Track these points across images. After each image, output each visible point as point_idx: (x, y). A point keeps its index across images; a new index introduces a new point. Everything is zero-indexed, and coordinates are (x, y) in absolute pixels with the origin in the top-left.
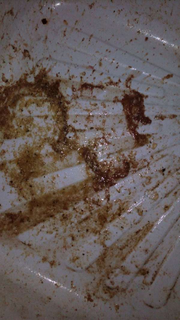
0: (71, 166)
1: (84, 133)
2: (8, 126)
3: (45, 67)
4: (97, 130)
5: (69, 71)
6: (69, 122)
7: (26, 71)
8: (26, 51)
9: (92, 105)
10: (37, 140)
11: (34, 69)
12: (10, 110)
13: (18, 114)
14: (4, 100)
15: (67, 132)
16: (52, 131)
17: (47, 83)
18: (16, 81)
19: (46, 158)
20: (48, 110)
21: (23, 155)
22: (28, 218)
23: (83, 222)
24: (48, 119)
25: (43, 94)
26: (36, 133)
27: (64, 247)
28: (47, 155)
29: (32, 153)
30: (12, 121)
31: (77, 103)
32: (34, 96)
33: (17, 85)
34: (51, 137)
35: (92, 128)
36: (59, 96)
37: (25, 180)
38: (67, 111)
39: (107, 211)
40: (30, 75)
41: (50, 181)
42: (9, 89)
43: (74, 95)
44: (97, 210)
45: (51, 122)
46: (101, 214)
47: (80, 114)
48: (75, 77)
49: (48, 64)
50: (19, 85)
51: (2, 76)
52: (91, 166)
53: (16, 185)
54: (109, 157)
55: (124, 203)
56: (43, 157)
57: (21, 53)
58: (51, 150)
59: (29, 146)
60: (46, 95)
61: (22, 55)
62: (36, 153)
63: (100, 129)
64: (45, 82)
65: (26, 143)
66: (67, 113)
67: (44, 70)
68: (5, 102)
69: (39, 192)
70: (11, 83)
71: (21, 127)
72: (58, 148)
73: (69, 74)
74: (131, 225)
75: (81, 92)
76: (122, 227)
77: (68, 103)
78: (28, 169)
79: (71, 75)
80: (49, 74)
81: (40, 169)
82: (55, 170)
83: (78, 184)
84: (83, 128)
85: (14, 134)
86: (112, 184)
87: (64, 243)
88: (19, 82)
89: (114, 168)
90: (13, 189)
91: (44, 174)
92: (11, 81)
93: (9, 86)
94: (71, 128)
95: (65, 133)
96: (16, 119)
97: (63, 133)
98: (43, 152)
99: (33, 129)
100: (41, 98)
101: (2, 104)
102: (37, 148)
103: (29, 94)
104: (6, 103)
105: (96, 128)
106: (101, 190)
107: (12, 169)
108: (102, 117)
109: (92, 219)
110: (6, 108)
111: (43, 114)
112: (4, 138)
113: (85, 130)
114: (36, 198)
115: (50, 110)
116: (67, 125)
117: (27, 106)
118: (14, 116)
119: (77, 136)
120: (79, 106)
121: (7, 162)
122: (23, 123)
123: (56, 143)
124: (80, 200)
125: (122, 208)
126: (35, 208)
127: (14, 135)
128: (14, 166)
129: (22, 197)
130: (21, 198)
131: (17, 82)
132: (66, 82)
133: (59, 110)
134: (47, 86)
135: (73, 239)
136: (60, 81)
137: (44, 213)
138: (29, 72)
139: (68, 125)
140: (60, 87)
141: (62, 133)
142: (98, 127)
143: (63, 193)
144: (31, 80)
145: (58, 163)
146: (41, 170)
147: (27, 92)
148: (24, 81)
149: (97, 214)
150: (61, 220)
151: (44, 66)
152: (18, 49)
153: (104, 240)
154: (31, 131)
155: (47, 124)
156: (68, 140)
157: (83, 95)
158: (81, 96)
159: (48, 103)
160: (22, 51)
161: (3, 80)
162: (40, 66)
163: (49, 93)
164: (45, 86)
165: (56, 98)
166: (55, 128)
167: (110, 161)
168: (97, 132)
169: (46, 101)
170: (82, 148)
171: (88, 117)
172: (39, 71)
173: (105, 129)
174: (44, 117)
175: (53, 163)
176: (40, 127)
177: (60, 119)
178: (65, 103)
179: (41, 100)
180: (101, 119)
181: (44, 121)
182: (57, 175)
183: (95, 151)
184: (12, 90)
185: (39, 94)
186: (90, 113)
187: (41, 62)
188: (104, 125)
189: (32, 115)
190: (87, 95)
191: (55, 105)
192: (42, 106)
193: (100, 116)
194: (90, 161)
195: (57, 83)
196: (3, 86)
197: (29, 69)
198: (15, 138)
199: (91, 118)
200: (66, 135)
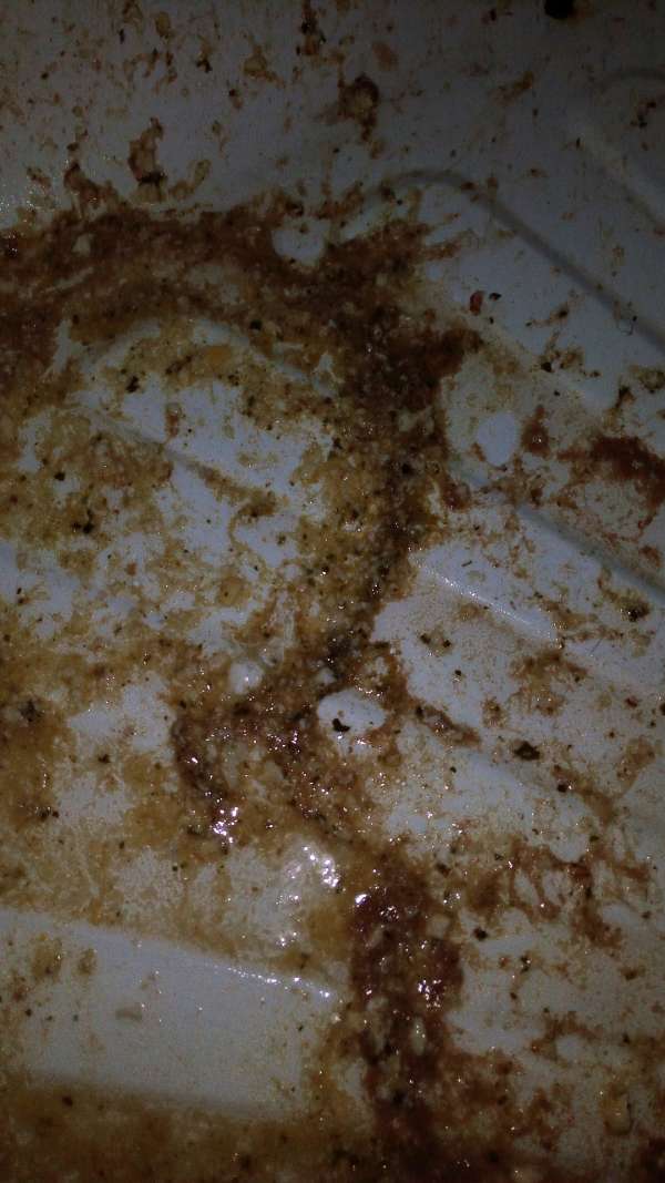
0: (224, 943)
1: (460, 752)
3: (430, 223)
4: (562, 788)
5: (564, 320)
6: (391, 623)
7: (302, 191)
8: (364, 85)
9: (613, 597)
10: (104, 620)
11: (355, 198)
12: (65, 345)
13: (96, 393)
14: (62, 269)
15: (343, 682)
16: (240, 617)
17: (384, 313)
18: (208, 210)
19: (91, 776)
20: (299, 471)
24: (267, 525)
25: (327, 362)
26: (131, 570)
28: (104, 759)
29: (14, 689)
30: (26, 414)
31: (511, 526)
32: (264, 346)
33: (198, 233)
34: (208, 651)
35: (527, 752)
36: (419, 427)
38: (416, 541)
40: (308, 219)
42: (138, 226)
43: (520, 472)
45: (273, 556)
47: (501, 611)
48: (589, 368)
49: (453, 217)
50: (209, 237)
51: (145, 134)
52: (380, 1046)
54: (547, 1049)
56: (74, 759)
57: (335, 80)
58: (154, 739)
59: (27, 633)
60: (341, 381)
61: (333, 95)
62: (40, 701)
63: (587, 793)
64: (378, 302)
65: (21, 602)
66: (413, 557)
67: (415, 233)
68: (63, 284)
70: (170, 203)
71: (60, 477)
72: (213, 752)
73: (556, 335)
75: (581, 477)
77: (455, 499)
79: (562, 345)
80: (432, 273)
82: (95, 905)
83: (203, 1125)
84: (466, 712)
88: (218, 222)
89: (542, 1164)
92: (181, 192)
93: (145, 214)
94: (380, 667)
95: (326, 677)
96: (62, 413)
97: (310, 674)
98: (93, 723)
99: (126, 534)
100: (294, 376)
101: (35, 284)
102: (69, 673)
103: (238, 317)
104: (64, 295)
105: (558, 768)
108: (638, 717)
110: (46, 317)
111: (251, 479)
113: (468, 737)
115: (308, 474)
116: (365, 636)
117: (183, 375)
118: (62, 390)
119: (393, 751)
120: (514, 554)
122: (89, 463)
123: (219, 711)
131: (209, 217)
132: (514, 367)
133: (373, 508)
134: (377, 330)
136: (477, 343)
138: (313, 200)
139: (373, 639)
140: (457, 377)
141: (299, 664)
142: (579, 767)
144: (302, 247)
145: (148, 870)
147: (230, 297)
148: (255, 230)
151: (426, 215)
152: (325, 51)
154: (105, 539)
155: (237, 549)
156: (316, 736)
157: (581, 504)
158: (559, 504)
159: (325, 431)
160: (341, 74)
161: (132, 161)
162: (400, 202)
163: (368, 375)
164: (365, 326)
165: (395, 428)
166: (279, 605)
167: (547, 1085)
168: (552, 804)
169: (314, 412)
170: (384, 857)
171: (541, 665)
172: (381, 224)
173: (622, 817)
174: (247, 501)
175: (106, 845)
176: (179, 543)
177: (346, 569)
178: (436, 486)
179: (288, 387)
180: (631, 730)
181: (226, 523)
182: (89, 954)
183: (464, 936)
184: (150, 239)
185: (299, 346)
186: (569, 644)
187: (421, 186)
188: (626, 775)
189: (176, 444)
190: (606, 517)
191: (363, 464)
192: (270, 428)
193: (631, 703)
194: (387, 993)
195: (449, 349)
196: (110, 192)
197: (326, 190)
199: (562, 676)
200: (323, 692)
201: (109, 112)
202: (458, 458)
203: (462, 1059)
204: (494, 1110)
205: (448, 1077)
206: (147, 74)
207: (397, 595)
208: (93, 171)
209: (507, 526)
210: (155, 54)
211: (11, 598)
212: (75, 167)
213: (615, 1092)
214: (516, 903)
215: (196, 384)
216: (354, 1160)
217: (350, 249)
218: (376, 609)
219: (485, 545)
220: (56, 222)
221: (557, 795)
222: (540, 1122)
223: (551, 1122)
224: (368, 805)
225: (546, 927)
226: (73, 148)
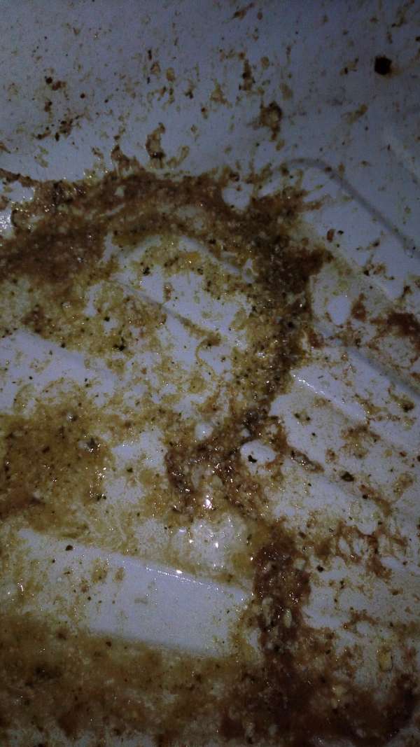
0: (190, 567)
1: (313, 477)
2: (67, 293)
3: (307, 189)
4: (365, 497)
5: (377, 248)
6: (281, 406)
7: (239, 167)
8: (274, 107)
9: (396, 398)
10: (130, 398)
11: (267, 173)
12: (110, 246)
13: (127, 274)
14: (109, 205)
15: (254, 436)
16: (201, 399)
17: (280, 239)
18: (187, 175)
19: (124, 479)
20: (234, 323)
21: (49, 418)
24: (216, 351)
25: (250, 264)
26: (144, 371)
28: (130, 471)
29: (84, 432)
30: (89, 284)
32: (217, 253)
33: (182, 188)
34: (184, 417)
35: (348, 477)
36: (298, 302)
38: (295, 363)
40: (241, 183)
41: (77, 578)
42: (150, 182)
43: (350, 329)
45: (219, 368)
47: (337, 403)
48: (389, 274)
49: (320, 187)
50: (188, 191)
51: (155, 131)
52: (269, 622)
54: (352, 627)
56: (115, 470)
57: (258, 104)
58: (156, 462)
59: (90, 402)
60: (257, 274)
61: (257, 112)
62: (97, 439)
63: (378, 500)
64: (278, 233)
65: (87, 386)
66: (293, 373)
67: (299, 195)
68: (109, 213)
70: (167, 169)
71: (107, 319)
72: (187, 470)
73: (373, 255)
75: (382, 334)
77: (316, 342)
78: (31, 482)
79: (377, 261)
80: (307, 217)
81: (74, 507)
82: (125, 545)
83: (178, 658)
84: (317, 455)
85: (67, 329)
88: (193, 183)
89: (347, 684)
91: (73, 536)
92: (172, 164)
93: (153, 175)
94: (273, 430)
95: (245, 433)
96: (108, 284)
97: (237, 431)
98: (124, 452)
99: (142, 352)
100: (233, 271)
101: (94, 212)
102: (112, 425)
103: (203, 236)
104: (110, 219)
105: (363, 486)
106: (250, 741)
108: (405, 462)
110: (100, 230)
111: (208, 326)
112: (26, 321)
113: (318, 468)
115: (238, 325)
116: (266, 412)
117: (174, 268)
118: (107, 273)
119: (279, 474)
120: (346, 373)
122: (123, 312)
123: (190, 449)
124: (143, 731)
127: (66, 333)
131: (188, 179)
132: (349, 272)
133: (272, 345)
134: (277, 249)
136: (330, 258)
138: (244, 173)
139: (270, 414)
140: (319, 276)
141: (231, 426)
142: (374, 486)
143: (97, 655)
144: (238, 198)
145: (152, 528)
146: (74, 512)
147: (199, 225)
148: (213, 188)
151: (306, 185)
152: (254, 89)
154: (130, 354)
155: (200, 363)
156: (239, 464)
157: (381, 348)
158: (370, 347)
159: (248, 302)
160: (262, 101)
161: (148, 145)
162: (291, 177)
163: (271, 272)
164: (271, 245)
165: (285, 303)
166: (221, 394)
167: (351, 645)
168: (360, 505)
169: (242, 291)
170: (272, 528)
171: (357, 432)
172: (281, 188)
173: (395, 512)
174: (205, 337)
175: (130, 515)
176: (169, 358)
177: (257, 377)
178: (305, 334)
179: (229, 277)
180: (401, 468)
181: (194, 349)
182: (121, 570)
183: (312, 570)
184: (156, 190)
185: (235, 254)
186: (372, 422)
187: (303, 168)
188: (398, 492)
189: (168, 305)
190: (394, 355)
191: (268, 321)
192: (219, 299)
193: (403, 454)
194: (273, 596)
195: (315, 260)
196: (135, 162)
197: (251, 167)
198: (60, 344)
199: (367, 438)
200: (244, 441)
201: (137, 119)
202: (318, 320)
203: (309, 631)
204: (325, 656)
205: (302, 639)
206: (159, 99)
207: (283, 391)
208: (128, 150)
209: (342, 358)
210: (165, 89)
211: (82, 383)
212: (117, 148)
213: (385, 650)
214: (339, 554)
215: (181, 272)
216: (253, 679)
217: (263, 202)
218: (272, 399)
219: (330, 367)
220: (106, 177)
221: (363, 501)
222: (347, 664)
223: (352, 663)
224: (265, 501)
225: (354, 567)
226: (117, 138)
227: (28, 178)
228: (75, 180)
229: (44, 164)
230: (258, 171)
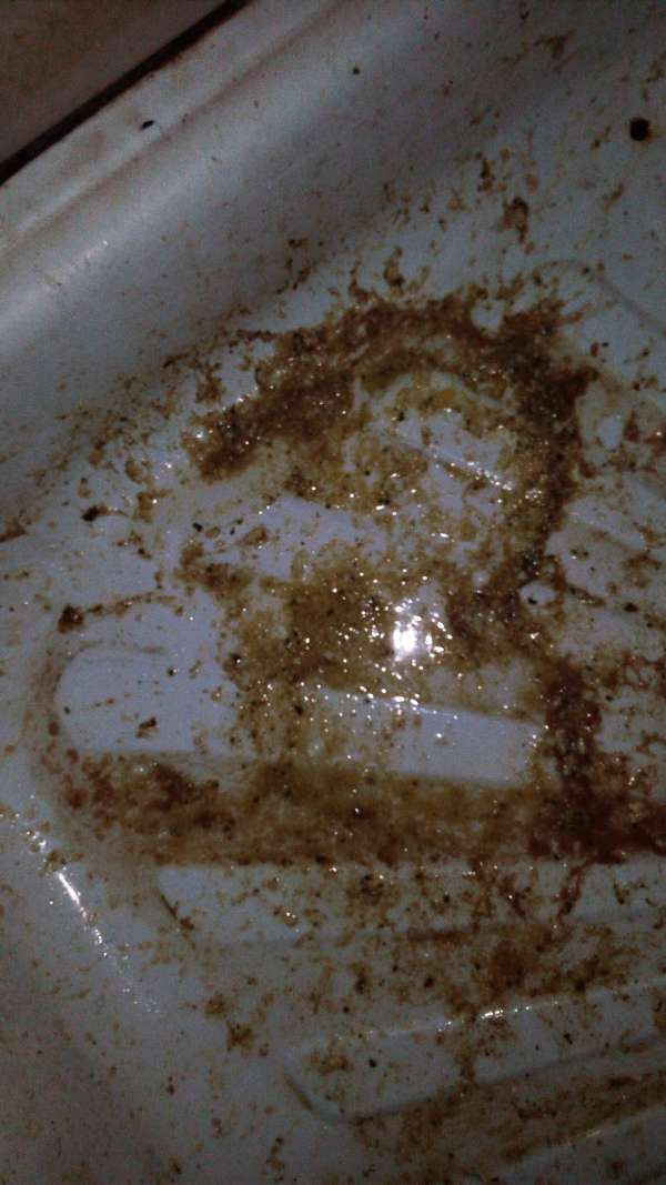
0: (484, 709)
1: (596, 611)
2: (323, 450)
3: (565, 298)
4: (650, 625)
5: (647, 357)
6: (556, 544)
7: (486, 281)
8: (519, 205)
10: (403, 553)
11: (518, 283)
12: (359, 393)
13: (381, 422)
14: (351, 347)
15: (531, 578)
16: (474, 547)
17: (541, 362)
18: (431, 299)
20: (499, 462)
22: (232, 822)
23: (429, 943)
24: (482, 493)
25: (509, 393)
26: (413, 523)
27: (314, 998)
29: (363, 591)
30: (343, 438)
31: (620, 486)
32: (472, 386)
33: (427, 316)
34: (460, 565)
35: (630, 608)
36: (565, 430)
37: (291, 678)
38: (567, 498)
39: (540, 949)
40: (490, 300)
42: (390, 315)
43: (623, 452)
44: (504, 927)
45: (487, 510)
46: (512, 949)
47: (614, 532)
48: (661, 386)
49: (578, 294)
50: (434, 319)
51: (392, 255)
52: (563, 751)
53: (246, 679)
54: (644, 749)
55: (619, 952)
57: (501, 203)
59: (364, 562)
60: (518, 404)
61: (500, 212)
62: (377, 597)
64: (536, 355)
65: (359, 545)
66: (565, 508)
67: (556, 307)
68: (354, 356)
69: (316, 748)
70: (408, 296)
71: (367, 473)
72: (468, 618)
73: (643, 367)
74: (607, 1045)
75: (657, 453)
76: (567, 1036)
77: (588, 473)
79: (646, 374)
80: (568, 332)
83: (481, 791)
84: (598, 590)
85: (330, 489)
86: (609, 858)
87: (320, 982)
88: (438, 308)
89: (644, 801)
90: (230, 688)
91: (369, 691)
92: (413, 289)
93: (394, 305)
94: (550, 569)
95: (522, 576)
96: (363, 436)
97: (514, 575)
99: (407, 504)
100: (491, 404)
101: (337, 356)
102: (389, 582)
103: (456, 369)
104: (355, 363)
105: (648, 616)
106: (556, 858)
107: (260, 615)
109: (466, 949)
110: (346, 378)
111: (472, 468)
112: (287, 485)
113: (600, 603)
114: (297, 763)
115: (504, 463)
116: (541, 552)
117: (430, 409)
118: (361, 422)
119: (561, 612)
120: (621, 502)
121: (257, 579)
122: (383, 464)
123: (470, 597)
124: (456, 856)
125: (601, 965)
126: (274, 797)
127: (329, 492)
128: (273, 604)
129: (248, 732)
130: (243, 734)
131: (432, 303)
132: (618, 389)
133: (542, 480)
134: (537, 373)
135: (361, 985)
136: (596, 375)
137: (299, 833)
138: (493, 287)
139: (548, 552)
140: (586, 397)
142: (658, 614)
144: (488, 319)
147: (450, 357)
148: (461, 311)
149: (495, 940)
150: (350, 894)
151: (563, 295)
152: (495, 185)
153: (477, 1052)
154: (397, 507)
155: (469, 509)
156: (519, 607)
157: (658, 468)
158: (646, 470)
159: (512, 437)
160: (505, 198)
161: (385, 273)
162: (546, 287)
163: (533, 400)
164: (530, 369)
165: (551, 432)
166: (494, 539)
167: (645, 765)
168: (645, 634)
169: (505, 426)
170: (559, 665)
171: (637, 562)
172: (535, 301)
174: (471, 481)
176: (437, 508)
177: (530, 516)
178: (576, 465)
179: (488, 412)
181: (461, 494)
183: (601, 700)
184: (400, 323)
185: (492, 386)
186: (652, 549)
187: (558, 274)
189: (429, 450)
191: (534, 455)
192: (481, 437)
194: (565, 727)
195: (580, 380)
196: (374, 294)
197: (500, 278)
198: (324, 504)
199: (648, 567)
200: (523, 584)
201: (372, 248)
202: (588, 447)
203: (603, 756)
205: (597, 764)
206: (394, 223)
207: (558, 528)
208: (365, 283)
209: (617, 486)
210: (399, 212)
211: (353, 544)
212: (354, 283)
214: (628, 683)
215: (436, 413)
216: (554, 803)
217: (518, 320)
218: (547, 537)
219: (605, 497)
220: (345, 317)
221: (647, 630)
222: (643, 784)
223: (647, 781)
224: (551, 640)
225: (642, 693)
226: (353, 272)
227: (268, 333)
228: (313, 325)
229: (283, 316)
230: (508, 285)
